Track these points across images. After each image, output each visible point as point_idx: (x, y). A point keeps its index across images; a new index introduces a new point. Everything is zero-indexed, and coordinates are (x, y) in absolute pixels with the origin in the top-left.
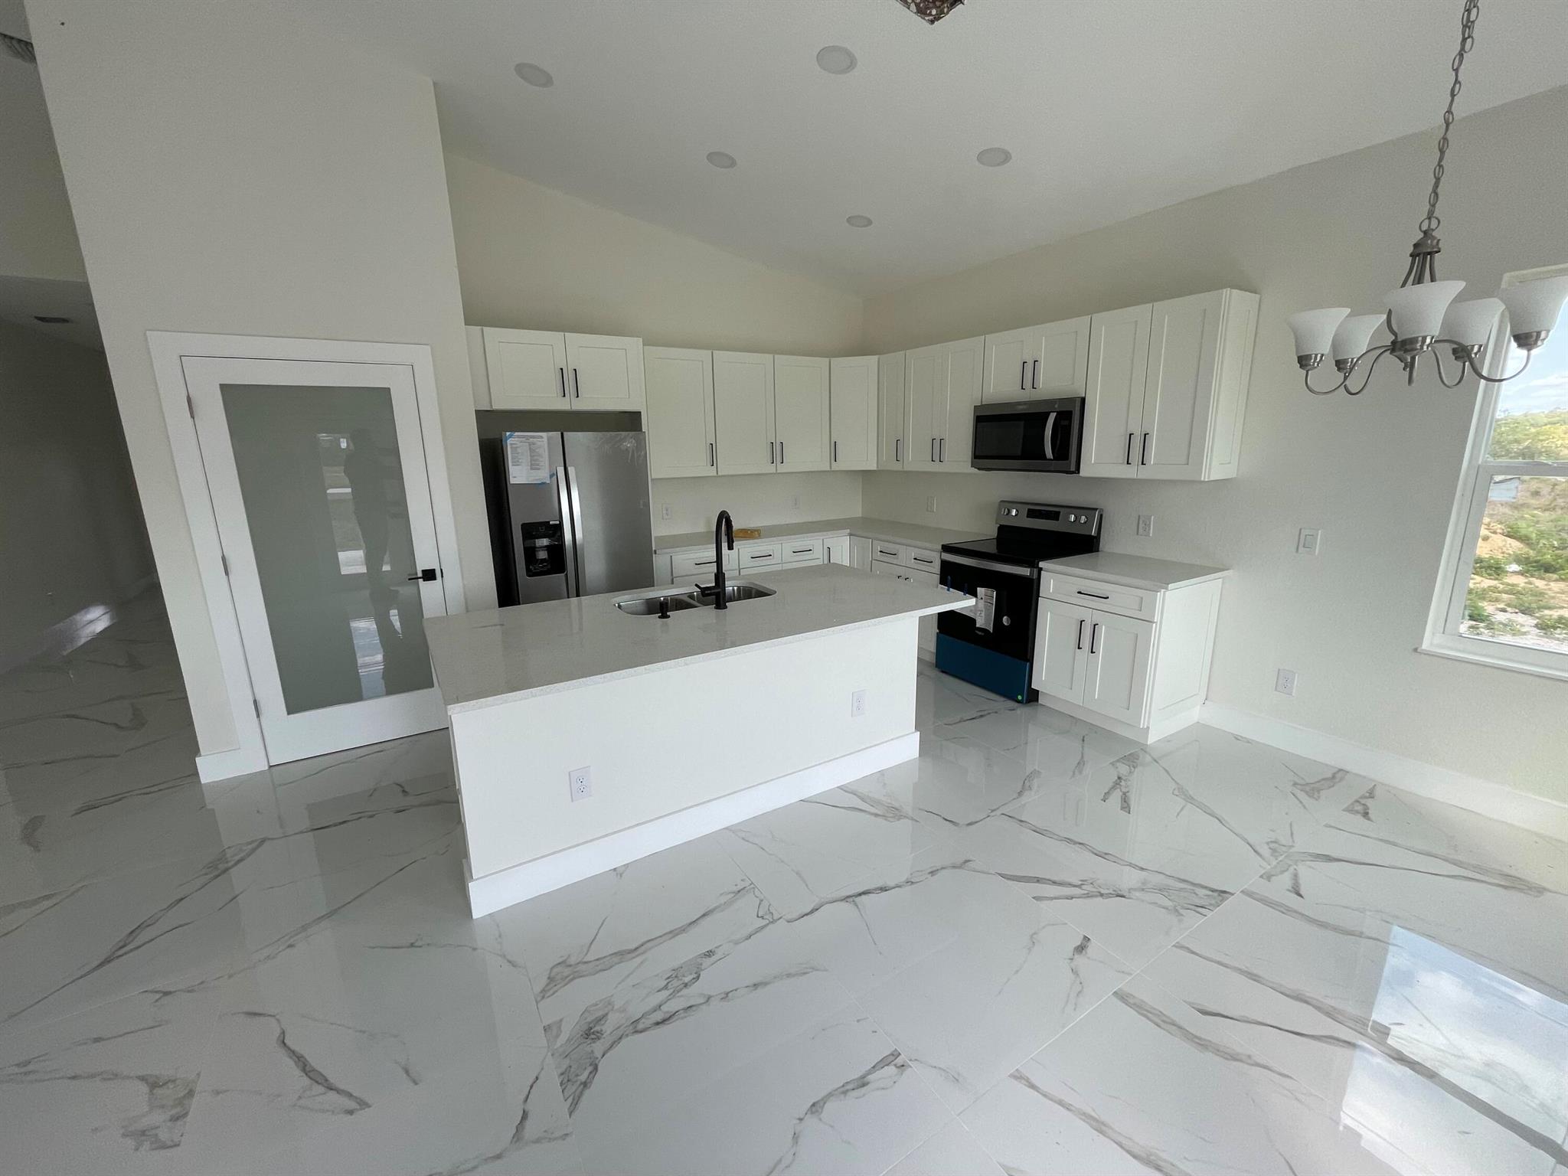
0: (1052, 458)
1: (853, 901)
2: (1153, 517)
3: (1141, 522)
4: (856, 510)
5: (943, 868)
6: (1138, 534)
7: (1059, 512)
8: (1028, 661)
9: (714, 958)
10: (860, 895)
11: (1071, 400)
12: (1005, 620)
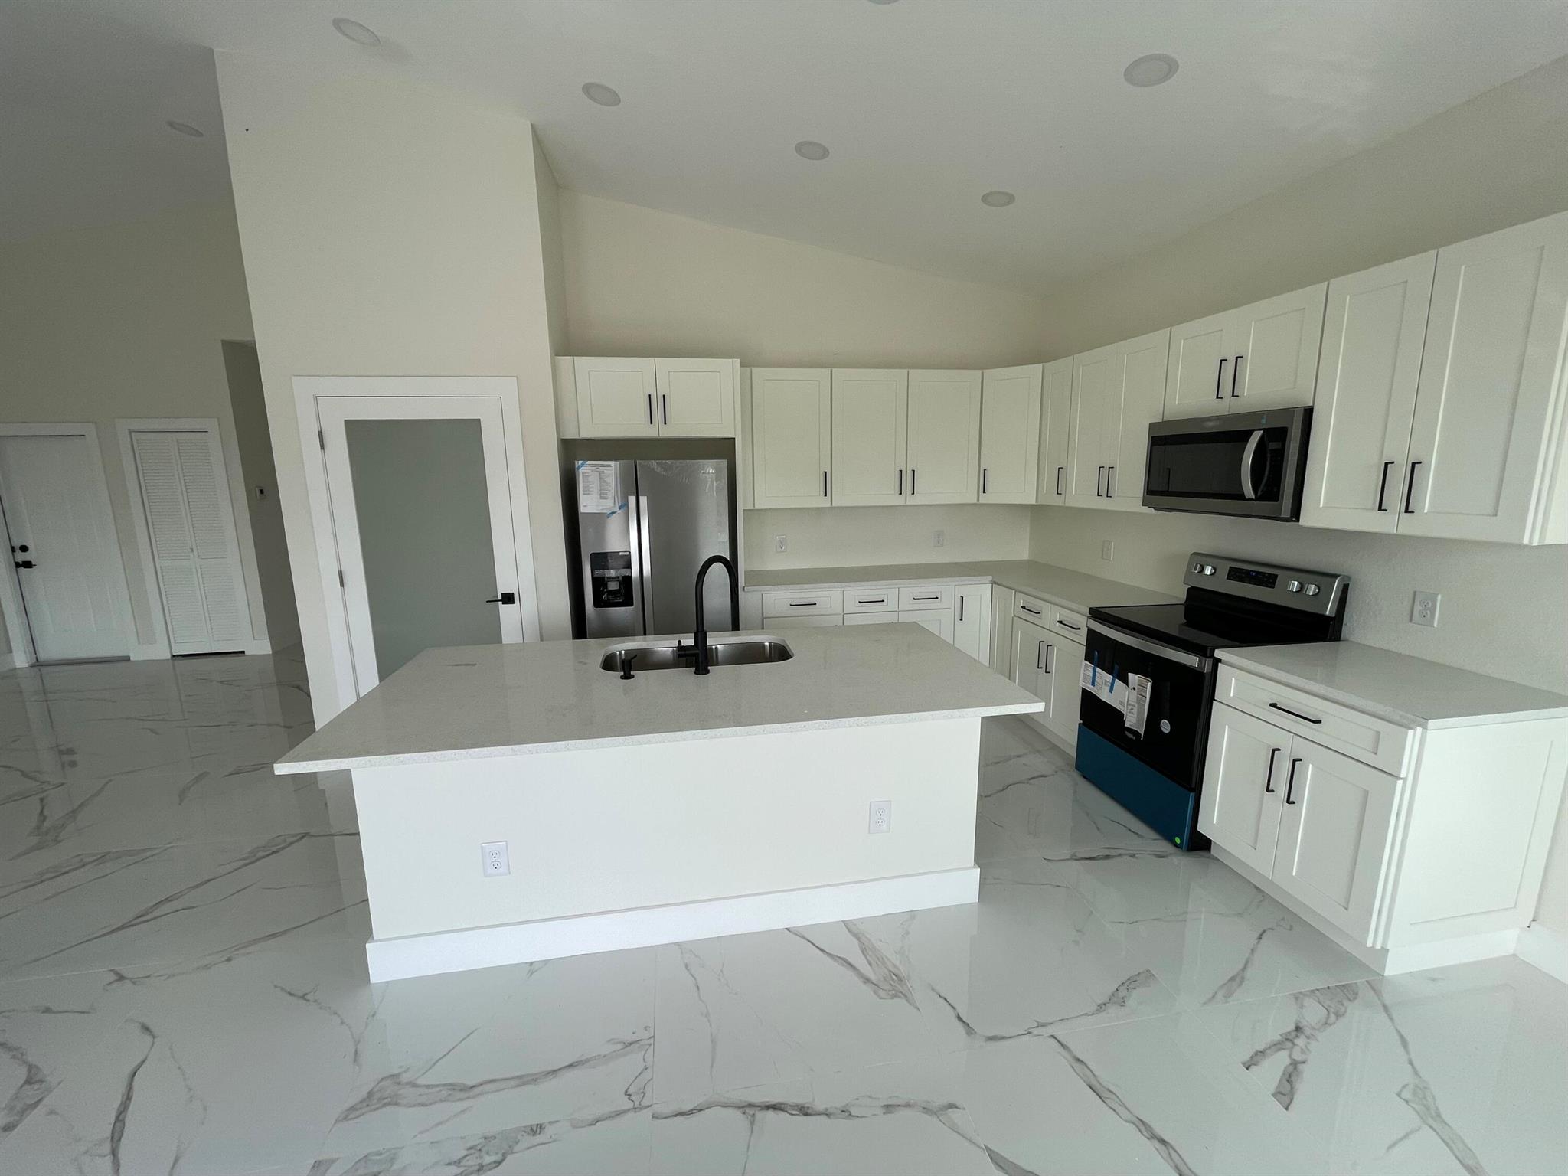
0: (1254, 497)
1: (753, 1115)
2: (1439, 597)
3: (1417, 603)
4: (1022, 551)
5: (908, 1105)
6: (1411, 620)
7: (1276, 576)
8: (1192, 790)
9: (538, 1139)
10: (768, 1107)
11: (1288, 412)
12: (1165, 726)
